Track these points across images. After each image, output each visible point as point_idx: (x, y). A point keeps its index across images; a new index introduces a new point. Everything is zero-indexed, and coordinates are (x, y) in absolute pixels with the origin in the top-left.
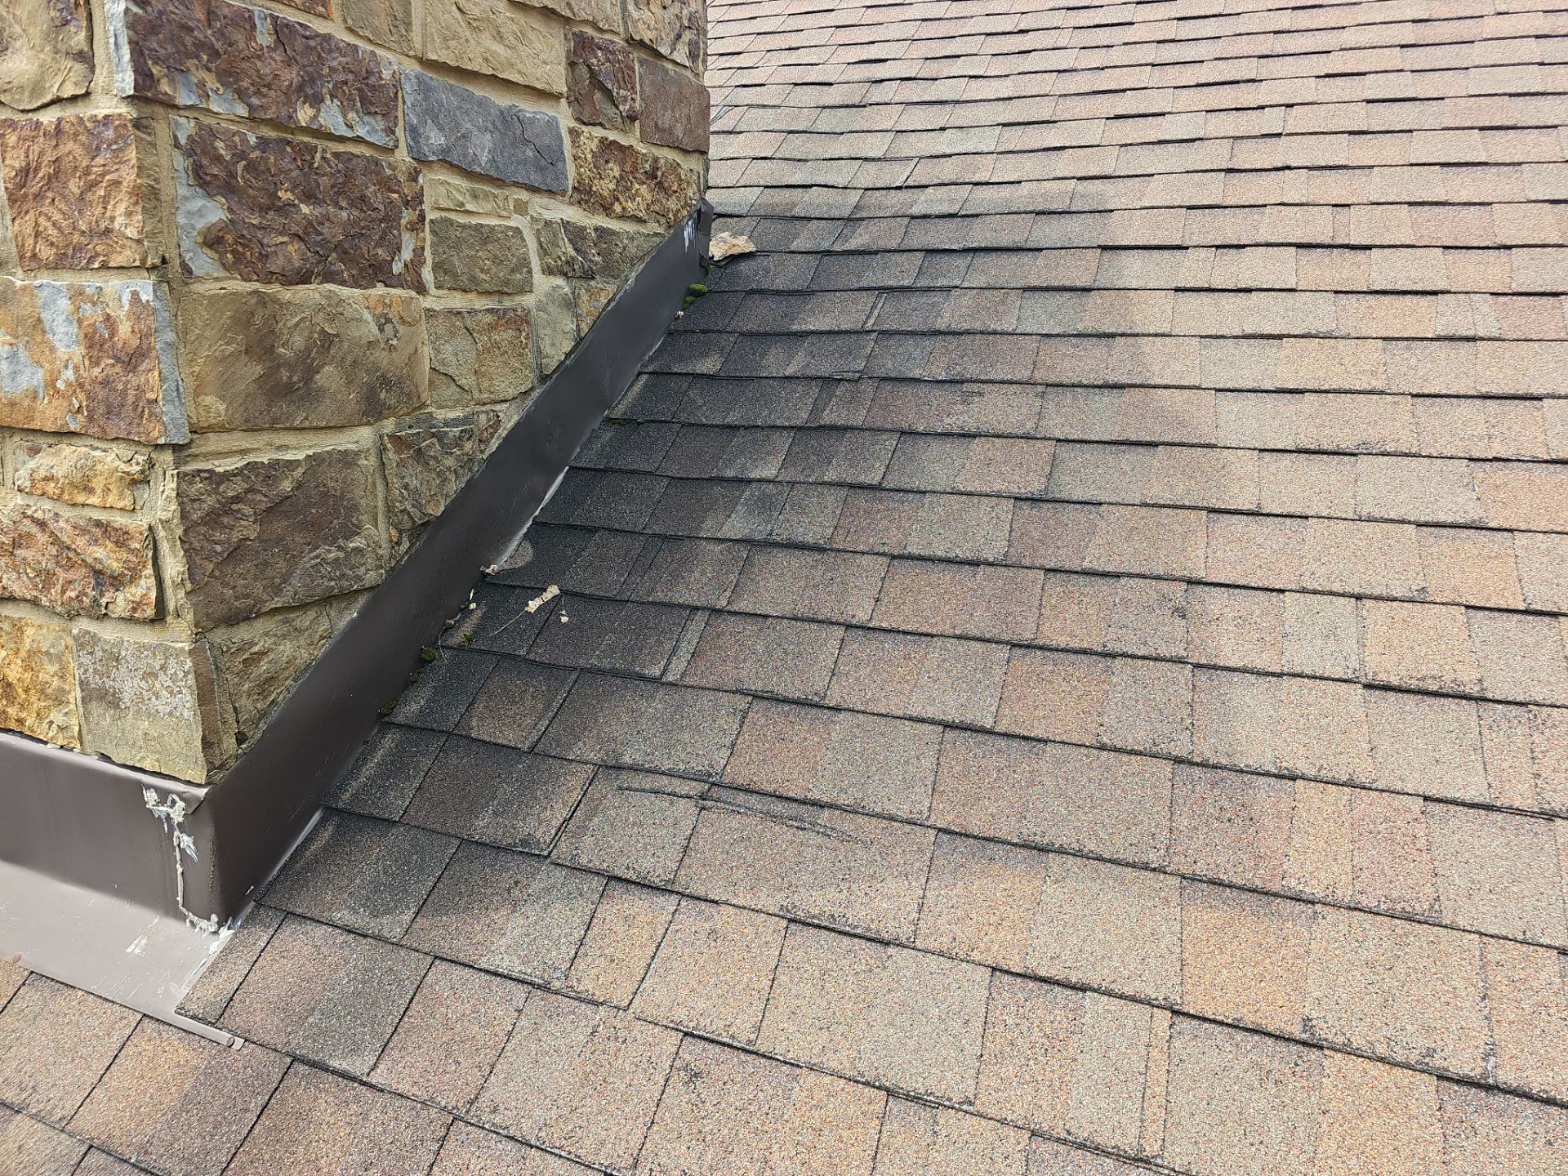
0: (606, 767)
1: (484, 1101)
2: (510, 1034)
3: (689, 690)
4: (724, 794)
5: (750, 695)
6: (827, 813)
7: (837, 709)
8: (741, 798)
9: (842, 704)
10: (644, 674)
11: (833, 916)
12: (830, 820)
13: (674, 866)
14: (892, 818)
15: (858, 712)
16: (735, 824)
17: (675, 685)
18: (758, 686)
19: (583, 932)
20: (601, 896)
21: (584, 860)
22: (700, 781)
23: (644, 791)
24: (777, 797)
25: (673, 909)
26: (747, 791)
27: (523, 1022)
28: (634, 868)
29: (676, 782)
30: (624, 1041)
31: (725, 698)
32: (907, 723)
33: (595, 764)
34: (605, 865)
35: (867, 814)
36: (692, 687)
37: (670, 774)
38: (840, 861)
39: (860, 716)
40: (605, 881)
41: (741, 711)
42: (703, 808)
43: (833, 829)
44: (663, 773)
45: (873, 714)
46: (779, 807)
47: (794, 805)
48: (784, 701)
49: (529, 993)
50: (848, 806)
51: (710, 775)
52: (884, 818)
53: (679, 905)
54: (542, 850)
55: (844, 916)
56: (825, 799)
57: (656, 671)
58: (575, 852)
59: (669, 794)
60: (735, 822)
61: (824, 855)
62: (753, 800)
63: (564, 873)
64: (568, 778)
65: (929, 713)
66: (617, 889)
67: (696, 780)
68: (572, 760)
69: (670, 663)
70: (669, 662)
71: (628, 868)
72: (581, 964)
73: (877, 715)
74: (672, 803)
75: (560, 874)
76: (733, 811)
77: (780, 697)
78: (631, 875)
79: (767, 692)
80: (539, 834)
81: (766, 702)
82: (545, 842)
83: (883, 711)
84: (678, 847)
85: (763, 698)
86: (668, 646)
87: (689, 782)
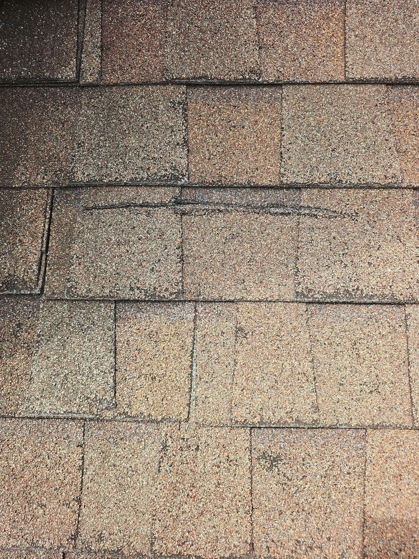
0: (61, 188)
1: (86, 534)
2: (81, 468)
3: (114, 89)
4: (198, 194)
5: (183, 84)
6: (305, 194)
7: (277, 85)
8: (216, 195)
9: (281, 78)
10: (58, 79)
11: (348, 291)
12: (312, 200)
13: (178, 277)
14: (370, 187)
15: (299, 84)
16: (220, 224)
17: (97, 86)
18: (187, 73)
19: (112, 359)
20: (115, 320)
21: (82, 291)
22: (169, 186)
23: (112, 207)
24: (251, 187)
25: (191, 316)
26: (220, 187)
27: (90, 454)
28: (138, 288)
29: (144, 192)
30: (197, 449)
31: (157, 92)
32: (350, 87)
33: (48, 188)
34: (107, 291)
35: (345, 187)
36: (116, 85)
37: (134, 184)
38: (334, 238)
39: (302, 88)
40: (113, 306)
41: (179, 103)
42: (184, 214)
43: (317, 208)
44: (126, 185)
45: (315, 84)
46: (257, 198)
47: (271, 192)
48: (219, 85)
49: (83, 426)
50: (325, 183)
51: (177, 179)
52: (361, 188)
53: (196, 311)
54: (32, 289)
55: (358, 289)
56: (301, 181)
57: (69, 74)
58: (69, 285)
59: (141, 206)
60: (219, 220)
61: (317, 235)
62: (228, 195)
63: (65, 306)
64: (24, 207)
65: (370, 73)
66: (130, 311)
67: (164, 186)
68: (20, 188)
69: (81, 62)
70: (79, 62)
71: (132, 289)
72: (123, 389)
73: (319, 84)
74: (148, 214)
75: (62, 308)
76: (213, 211)
77: (216, 81)
78: (137, 295)
79: (200, 78)
80: (20, 273)
81: (201, 90)
82: (31, 280)
83: (325, 79)
84: (173, 257)
85: (197, 85)
86: (70, 43)
87: (159, 189)
